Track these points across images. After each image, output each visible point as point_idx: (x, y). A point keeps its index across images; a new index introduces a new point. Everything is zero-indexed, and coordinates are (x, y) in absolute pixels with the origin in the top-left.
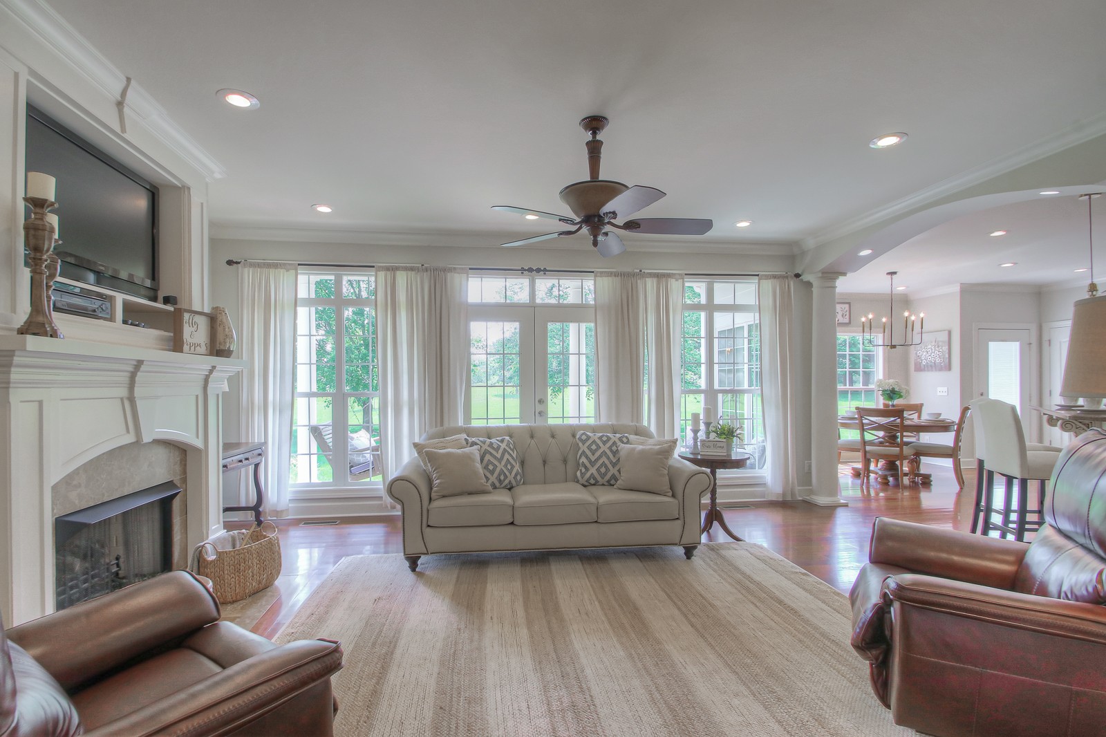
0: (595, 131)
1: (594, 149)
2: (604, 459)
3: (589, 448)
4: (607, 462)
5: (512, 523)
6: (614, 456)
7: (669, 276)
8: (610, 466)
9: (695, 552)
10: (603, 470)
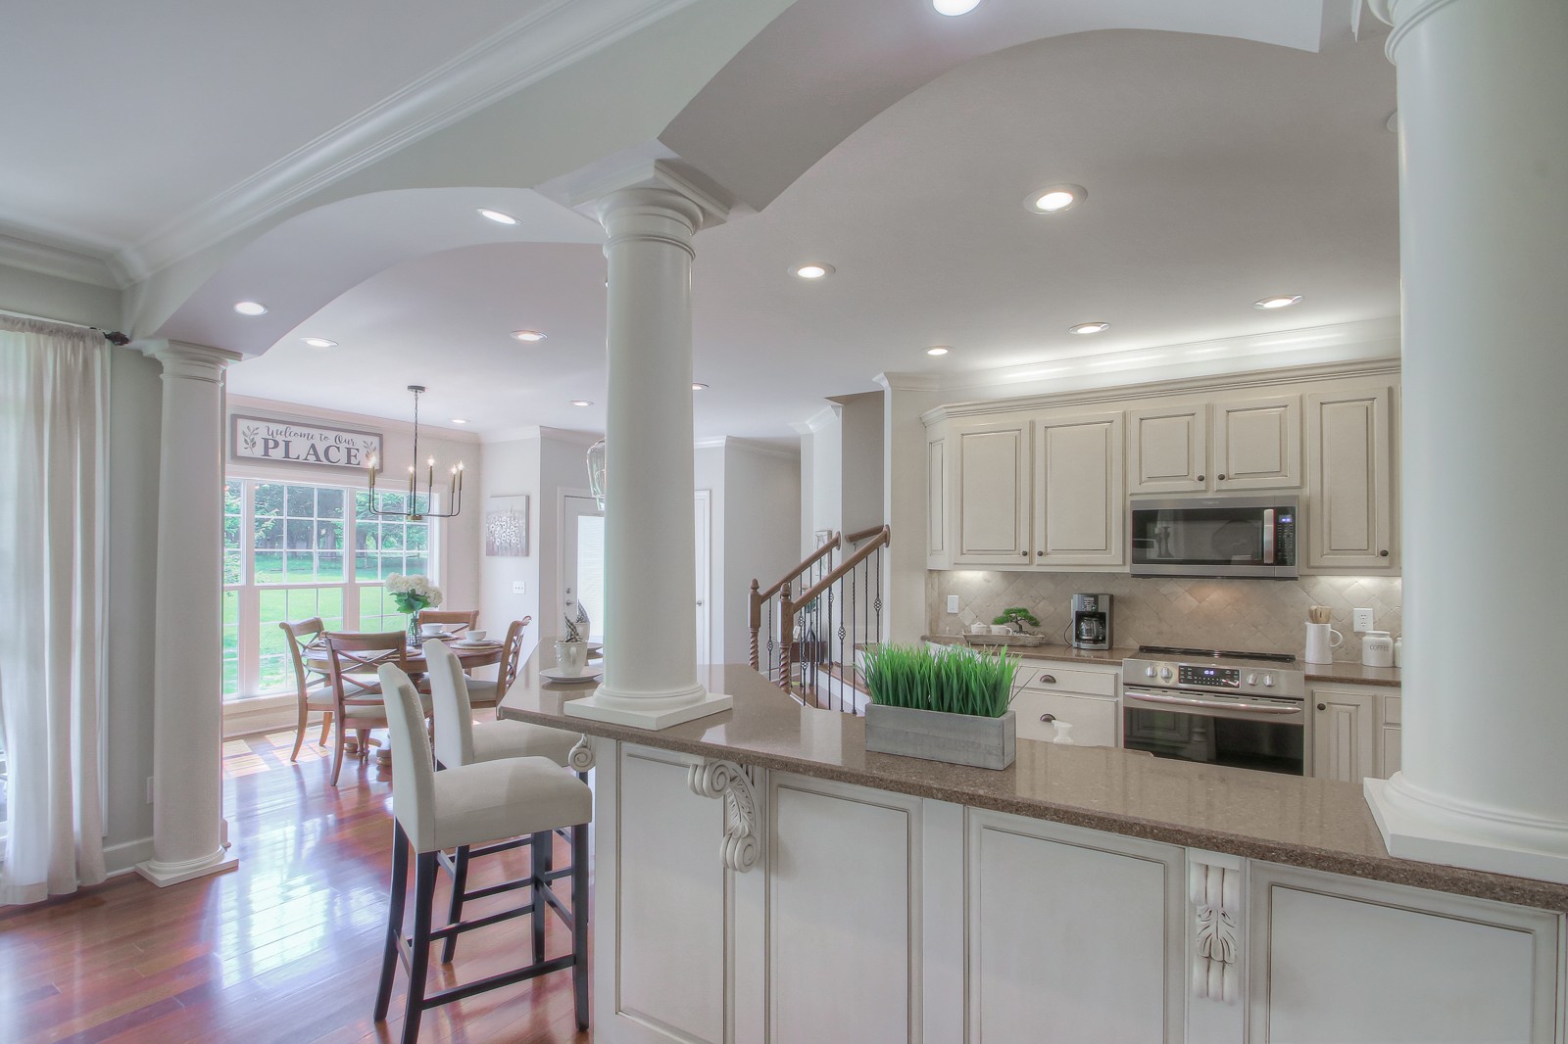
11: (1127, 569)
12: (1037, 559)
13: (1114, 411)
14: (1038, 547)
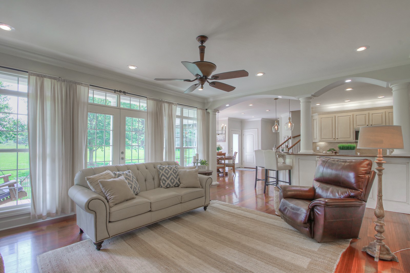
0: (202, 42)
1: (202, 49)
2: (172, 176)
3: (165, 172)
4: (173, 177)
5: (150, 211)
6: (175, 175)
7: (173, 103)
8: (175, 179)
9: (207, 208)
10: (172, 181)
11: (354, 141)
12: (336, 140)
13: (351, 114)
14: (337, 137)
